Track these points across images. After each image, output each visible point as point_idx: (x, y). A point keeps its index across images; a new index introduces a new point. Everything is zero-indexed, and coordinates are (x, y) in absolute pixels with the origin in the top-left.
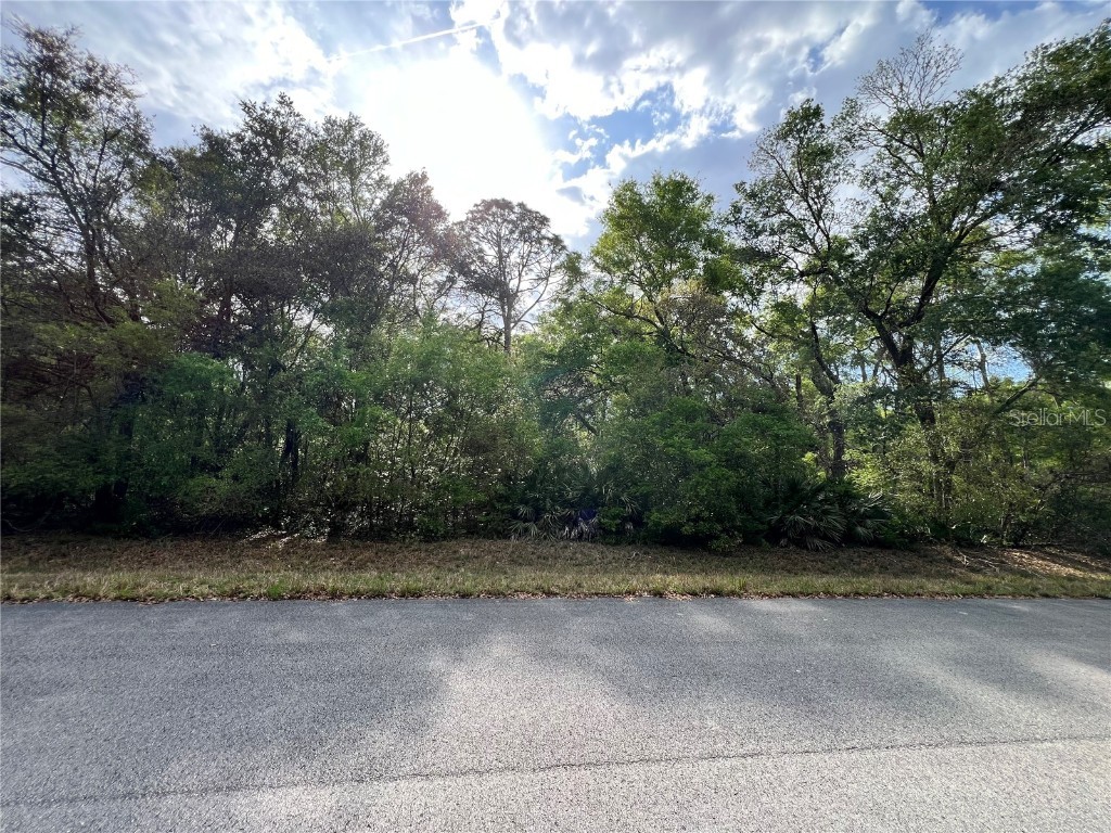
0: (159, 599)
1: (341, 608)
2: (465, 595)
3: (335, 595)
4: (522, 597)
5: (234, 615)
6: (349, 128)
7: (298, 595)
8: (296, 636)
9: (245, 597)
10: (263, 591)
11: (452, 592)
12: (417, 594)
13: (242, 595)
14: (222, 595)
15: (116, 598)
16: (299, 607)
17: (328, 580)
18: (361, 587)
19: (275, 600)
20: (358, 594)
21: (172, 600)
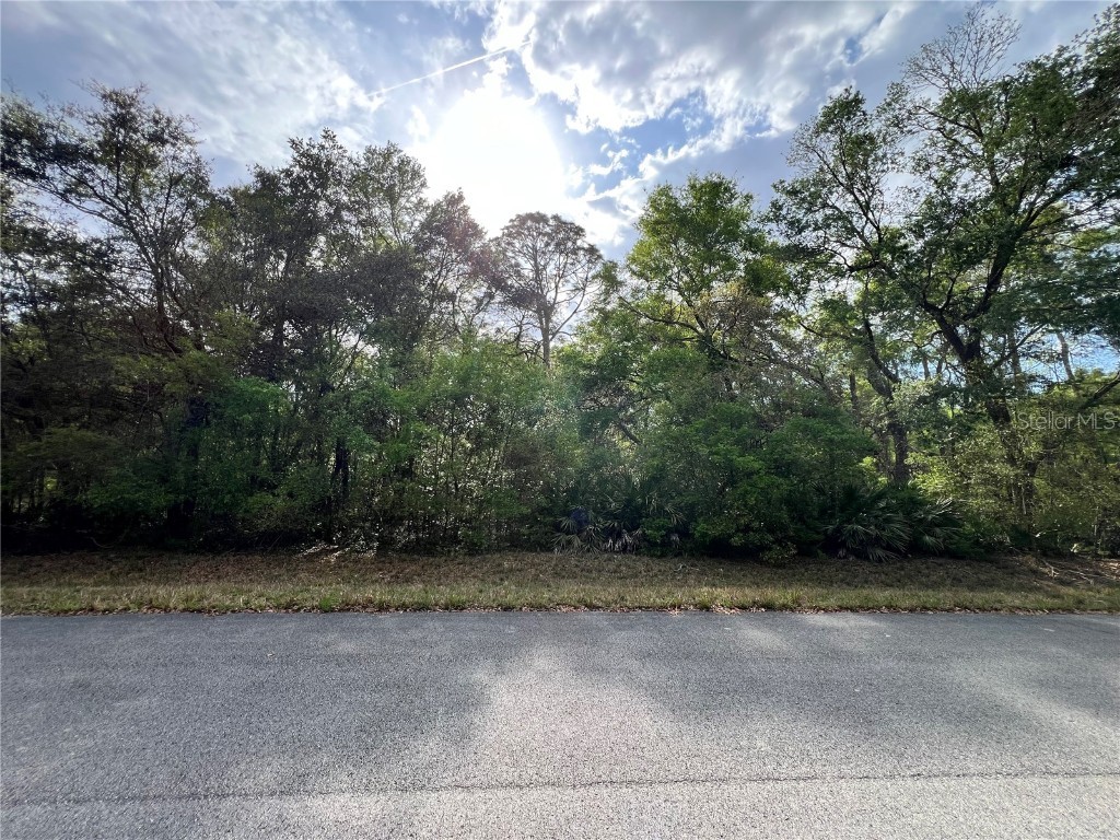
0: (224, 611)
1: (388, 620)
2: (507, 608)
3: (382, 608)
4: (564, 610)
5: (290, 625)
6: (387, 155)
7: (347, 607)
8: (347, 647)
9: (299, 609)
10: (315, 603)
11: (495, 605)
12: (459, 607)
13: (296, 608)
14: (277, 607)
15: (184, 610)
16: (348, 619)
17: (376, 593)
18: (408, 600)
19: (326, 612)
20: (404, 607)
21: (233, 612)
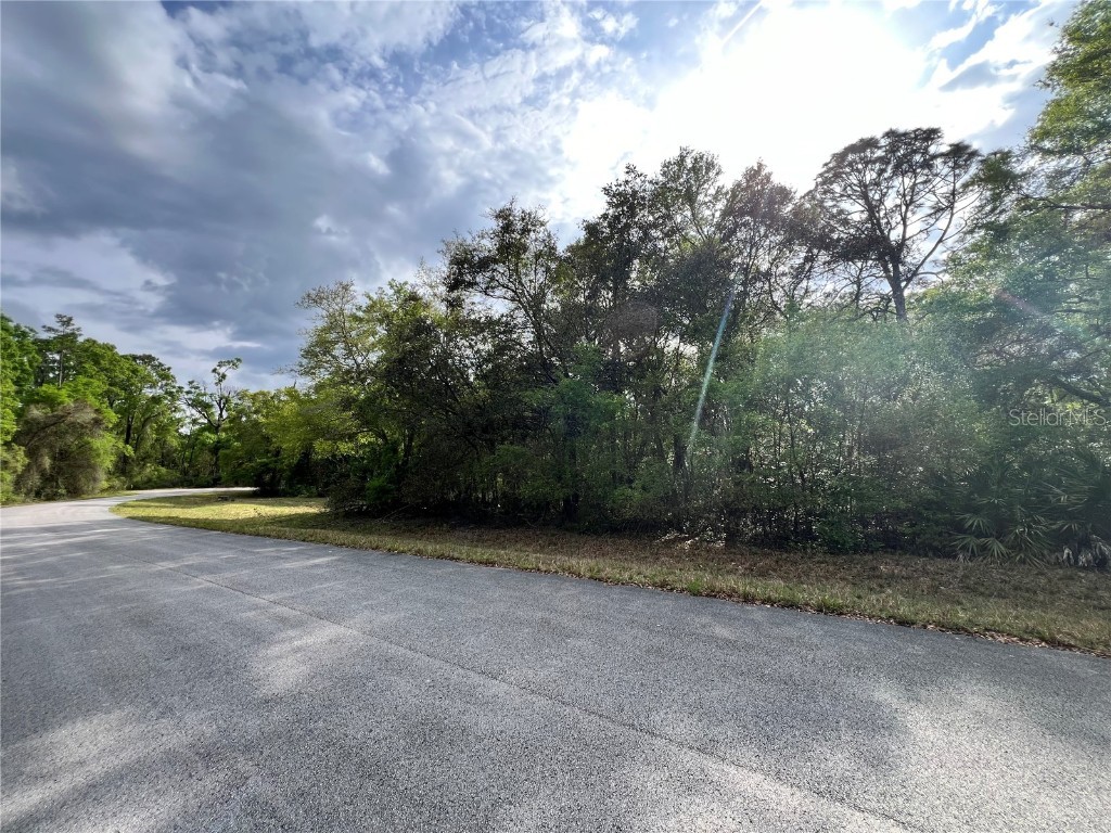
0: (617, 582)
1: (757, 613)
2: (904, 623)
3: (748, 599)
5: (667, 604)
7: (713, 594)
8: (722, 631)
9: (672, 590)
10: (685, 586)
11: (883, 616)
12: (837, 611)
13: (669, 587)
14: (654, 585)
15: (591, 578)
16: (717, 604)
17: (742, 586)
18: (774, 595)
19: (695, 595)
20: (768, 601)
21: (623, 584)
